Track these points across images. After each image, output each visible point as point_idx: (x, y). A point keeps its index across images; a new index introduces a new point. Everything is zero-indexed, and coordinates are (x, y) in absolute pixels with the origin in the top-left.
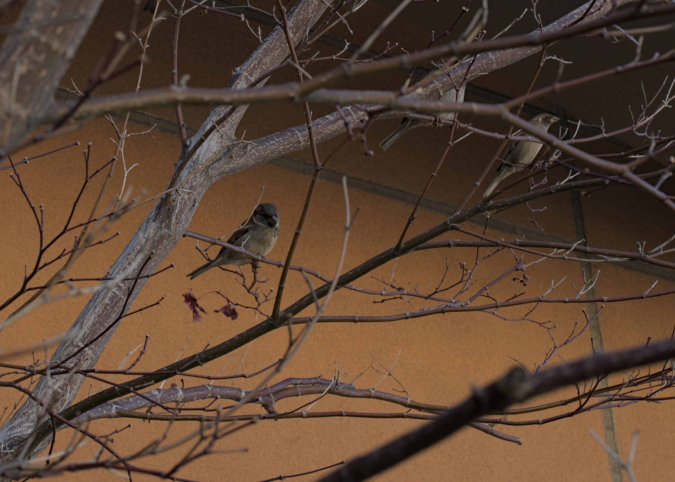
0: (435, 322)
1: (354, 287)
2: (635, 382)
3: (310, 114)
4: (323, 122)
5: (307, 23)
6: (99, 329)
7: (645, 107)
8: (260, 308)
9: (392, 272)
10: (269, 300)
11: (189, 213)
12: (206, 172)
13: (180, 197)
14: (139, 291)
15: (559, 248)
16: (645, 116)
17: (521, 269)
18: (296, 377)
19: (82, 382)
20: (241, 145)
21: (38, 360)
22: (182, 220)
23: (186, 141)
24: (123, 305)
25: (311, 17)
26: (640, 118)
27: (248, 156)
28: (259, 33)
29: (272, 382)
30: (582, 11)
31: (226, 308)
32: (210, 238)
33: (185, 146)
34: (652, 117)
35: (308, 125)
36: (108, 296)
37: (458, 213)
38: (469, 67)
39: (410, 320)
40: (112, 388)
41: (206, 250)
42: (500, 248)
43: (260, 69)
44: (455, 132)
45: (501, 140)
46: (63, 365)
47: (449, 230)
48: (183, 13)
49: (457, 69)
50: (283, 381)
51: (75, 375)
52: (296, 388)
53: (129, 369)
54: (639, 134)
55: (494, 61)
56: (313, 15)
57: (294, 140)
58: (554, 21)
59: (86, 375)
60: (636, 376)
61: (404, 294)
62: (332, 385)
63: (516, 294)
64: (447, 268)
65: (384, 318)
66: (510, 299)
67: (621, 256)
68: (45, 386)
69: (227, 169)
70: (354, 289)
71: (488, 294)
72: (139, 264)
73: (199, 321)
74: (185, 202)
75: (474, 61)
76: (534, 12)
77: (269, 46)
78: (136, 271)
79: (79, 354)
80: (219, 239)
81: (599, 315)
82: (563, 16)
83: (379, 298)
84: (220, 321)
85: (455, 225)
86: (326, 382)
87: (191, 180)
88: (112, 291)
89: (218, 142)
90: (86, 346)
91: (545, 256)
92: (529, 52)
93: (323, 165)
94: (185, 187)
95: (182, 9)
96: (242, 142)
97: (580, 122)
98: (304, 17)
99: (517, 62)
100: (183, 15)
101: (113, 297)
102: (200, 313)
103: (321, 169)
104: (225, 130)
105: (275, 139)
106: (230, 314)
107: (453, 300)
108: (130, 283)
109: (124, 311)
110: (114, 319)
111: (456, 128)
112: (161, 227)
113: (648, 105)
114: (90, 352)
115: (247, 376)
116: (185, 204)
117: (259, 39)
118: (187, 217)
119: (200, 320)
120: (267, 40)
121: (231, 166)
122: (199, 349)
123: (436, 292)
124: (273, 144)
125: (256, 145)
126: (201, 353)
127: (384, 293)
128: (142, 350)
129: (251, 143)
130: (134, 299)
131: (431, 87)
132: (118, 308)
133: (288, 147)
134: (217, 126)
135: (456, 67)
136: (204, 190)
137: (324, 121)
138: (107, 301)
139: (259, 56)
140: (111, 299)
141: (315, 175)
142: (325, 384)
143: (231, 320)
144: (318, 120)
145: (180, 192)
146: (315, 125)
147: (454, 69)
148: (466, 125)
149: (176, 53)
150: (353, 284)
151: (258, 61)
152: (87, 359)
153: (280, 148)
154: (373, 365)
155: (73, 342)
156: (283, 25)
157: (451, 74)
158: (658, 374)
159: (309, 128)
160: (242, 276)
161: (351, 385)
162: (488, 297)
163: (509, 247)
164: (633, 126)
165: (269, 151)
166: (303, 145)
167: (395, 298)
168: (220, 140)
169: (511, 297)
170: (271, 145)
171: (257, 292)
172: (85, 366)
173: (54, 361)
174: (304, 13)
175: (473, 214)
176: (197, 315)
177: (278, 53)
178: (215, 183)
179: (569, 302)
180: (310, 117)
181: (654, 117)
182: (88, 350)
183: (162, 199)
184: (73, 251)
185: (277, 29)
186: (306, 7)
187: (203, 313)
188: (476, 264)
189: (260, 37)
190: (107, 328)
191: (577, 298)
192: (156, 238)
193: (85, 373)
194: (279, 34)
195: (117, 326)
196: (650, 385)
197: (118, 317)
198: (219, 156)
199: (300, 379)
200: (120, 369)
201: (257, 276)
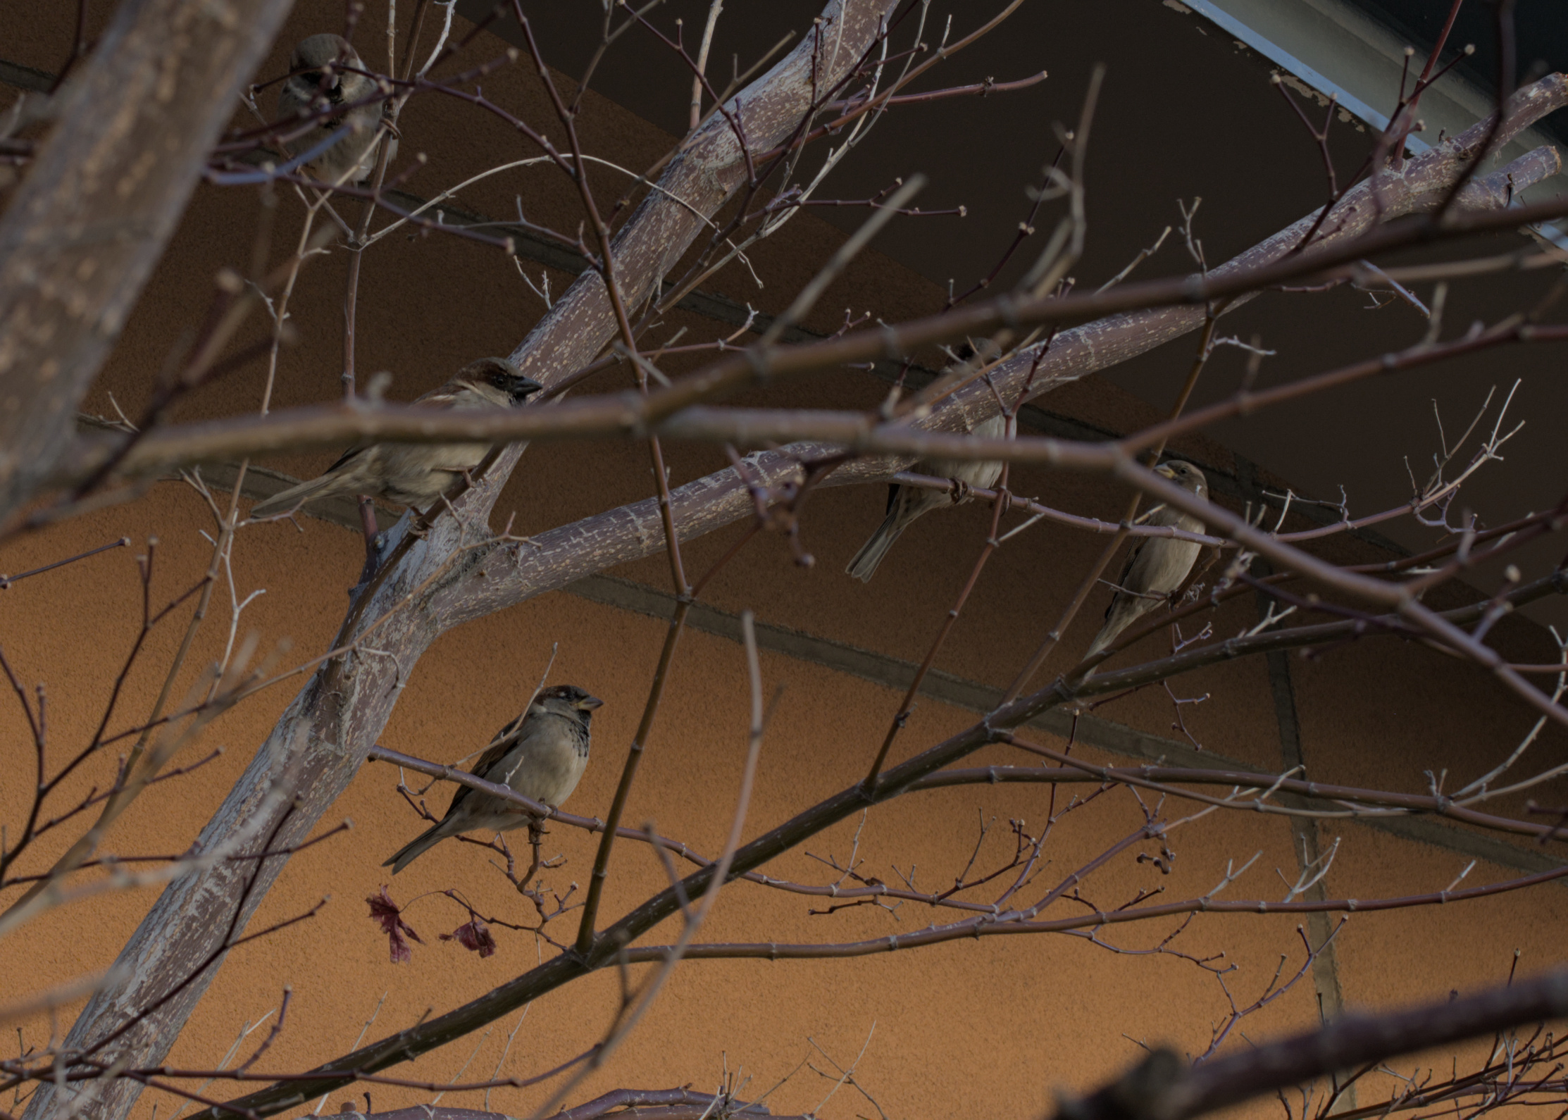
0: (953, 960)
1: (765, 878)
2: (1422, 1096)
3: (666, 473)
4: (693, 493)
5: (655, 263)
6: (175, 975)
7: (1441, 458)
8: (547, 930)
9: (854, 842)
10: (567, 909)
11: (382, 706)
12: (422, 609)
13: (361, 669)
14: (266, 888)
15: (1246, 785)
16: (1443, 481)
17: (1157, 836)
18: (630, 1087)
19: (134, 1099)
20: (505, 546)
21: (32, 1050)
22: (367, 720)
23: (375, 538)
24: (230, 918)
25: (665, 249)
26: (1430, 485)
27: (519, 573)
28: (546, 287)
29: (573, 1100)
30: (1296, 234)
31: (466, 929)
32: (432, 764)
33: (374, 551)
34: (1457, 482)
35: (660, 498)
36: (194, 899)
37: (1010, 704)
38: (1036, 364)
39: (897, 953)
40: (204, 1112)
41: (422, 793)
42: (1104, 786)
43: (548, 370)
44: (1002, 515)
45: (1108, 537)
46: (91, 1058)
47: (989, 742)
48: (368, 240)
49: (1005, 368)
50: (600, 1098)
51: (119, 1082)
52: (633, 1112)
53: (246, 1066)
54: (1427, 522)
55: (1092, 350)
56: (671, 243)
57: (627, 535)
58: (1230, 258)
59: (143, 1081)
60: (1424, 1083)
61: (882, 894)
62: (717, 1105)
63: (1141, 893)
64: (983, 833)
65: (838, 950)
66: (1129, 904)
67: (1390, 804)
68: (47, 1108)
69: (471, 603)
70: (767, 883)
71: (1076, 892)
72: (267, 824)
73: (405, 959)
74: (374, 681)
75: (1045, 349)
76: (1186, 235)
77: (568, 318)
78: (260, 841)
79: (127, 1035)
80: (452, 767)
81: (1334, 944)
82: (1252, 245)
83: (824, 903)
84: (453, 959)
85: (1003, 731)
86: (702, 1099)
87: (388, 629)
88: (206, 886)
89: (449, 540)
90: (145, 1013)
91: (1212, 803)
92: (1174, 329)
93: (695, 593)
94: (373, 645)
95: (365, 230)
96: (507, 540)
97: (1290, 493)
98: (649, 248)
99: (1145, 354)
100: (368, 243)
101: (206, 900)
102: (408, 942)
103: (691, 601)
104: (466, 511)
105: (581, 533)
106: (476, 943)
107: (995, 906)
108: (246, 869)
109: (233, 935)
110: (208, 952)
111: (1004, 507)
112: (318, 738)
113: (1448, 453)
114: (152, 1028)
115: (519, 1082)
116: (374, 683)
117: (543, 300)
118: (377, 714)
119: (406, 956)
120: (564, 303)
121: (481, 596)
122: (404, 1022)
123: (957, 889)
124: (579, 544)
125: (538, 548)
126: (413, 1029)
127: (835, 890)
128: (276, 1023)
129: (526, 542)
130: (255, 905)
131: (945, 411)
132: (218, 927)
133: (613, 551)
134: (448, 502)
135: (1003, 365)
136: (417, 653)
137: (696, 491)
138: (192, 910)
139: (545, 339)
140: (202, 906)
141: (678, 614)
142: (700, 1104)
143: (479, 957)
144: (682, 488)
145: (362, 656)
146: (676, 501)
147: (999, 369)
148: (1027, 499)
149: (351, 332)
150: (763, 870)
151: (543, 351)
152: (147, 1045)
153: (595, 553)
154: (808, 1060)
155: (112, 1005)
156: (602, 267)
157: (993, 382)
158: (1476, 1079)
159: (664, 508)
160: (505, 853)
161: (759, 1106)
162: (1076, 899)
163: (1128, 783)
164: (1414, 503)
165: (568, 561)
166: (648, 548)
167: (859, 903)
168: (454, 536)
169: (1131, 900)
170: (574, 546)
171: (540, 891)
172: (141, 1061)
173: (69, 1049)
174: (650, 239)
175: (1044, 707)
176: (399, 947)
177: (589, 333)
178: (441, 638)
179: (1270, 911)
180: (665, 480)
181: (1461, 483)
182: (149, 1024)
183: (319, 673)
184: (114, 793)
185: (585, 277)
186: (653, 227)
187: (414, 941)
188: (1050, 822)
189: (547, 296)
190: (192, 972)
191: (1288, 901)
192: (306, 763)
193: (143, 1076)
194: (591, 288)
195: (215, 969)
196: (1457, 1104)
197: (218, 946)
198: (451, 573)
199: (641, 1091)
200: (223, 1067)
201: (541, 853)
